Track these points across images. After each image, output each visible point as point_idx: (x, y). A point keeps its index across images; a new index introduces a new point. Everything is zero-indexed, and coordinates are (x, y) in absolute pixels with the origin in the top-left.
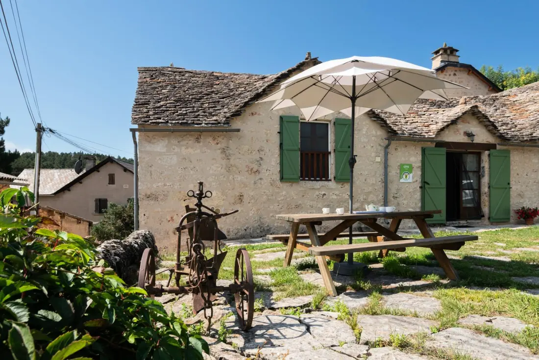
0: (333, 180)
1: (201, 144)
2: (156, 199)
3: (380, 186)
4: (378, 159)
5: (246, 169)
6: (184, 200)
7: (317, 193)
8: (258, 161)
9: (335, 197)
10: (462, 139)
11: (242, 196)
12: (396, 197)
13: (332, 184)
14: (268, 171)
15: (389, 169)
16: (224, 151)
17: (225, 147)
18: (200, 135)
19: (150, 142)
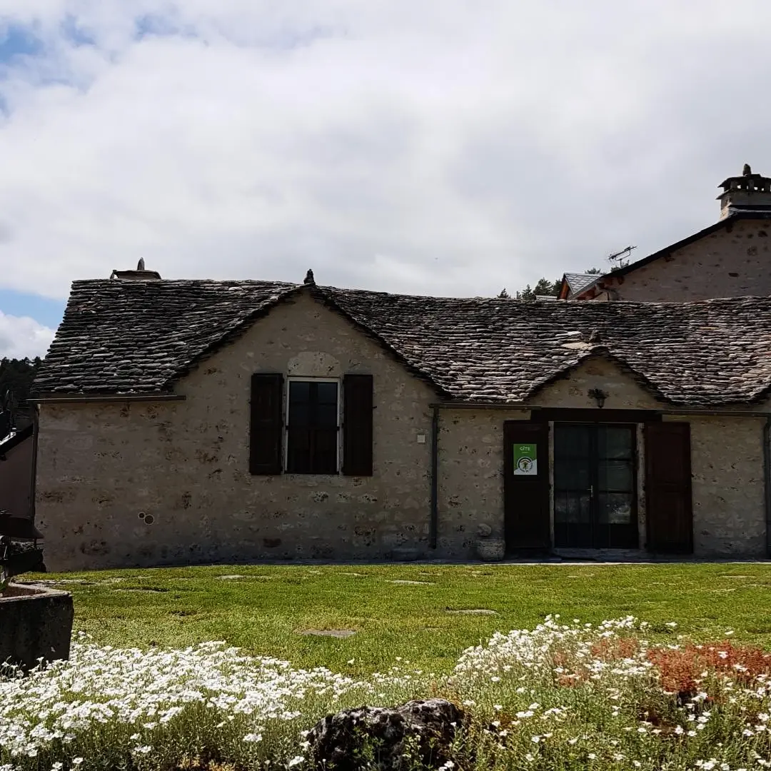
0: (340, 473)
1: (129, 418)
2: (59, 499)
3: (425, 484)
4: (422, 439)
5: (197, 455)
6: (100, 502)
7: (313, 494)
8: (216, 443)
9: (343, 501)
10: (586, 403)
11: (190, 496)
12: (456, 504)
13: (339, 480)
14: (231, 458)
15: (441, 456)
16: (162, 428)
17: (166, 422)
18: (129, 406)
19: (55, 417)
